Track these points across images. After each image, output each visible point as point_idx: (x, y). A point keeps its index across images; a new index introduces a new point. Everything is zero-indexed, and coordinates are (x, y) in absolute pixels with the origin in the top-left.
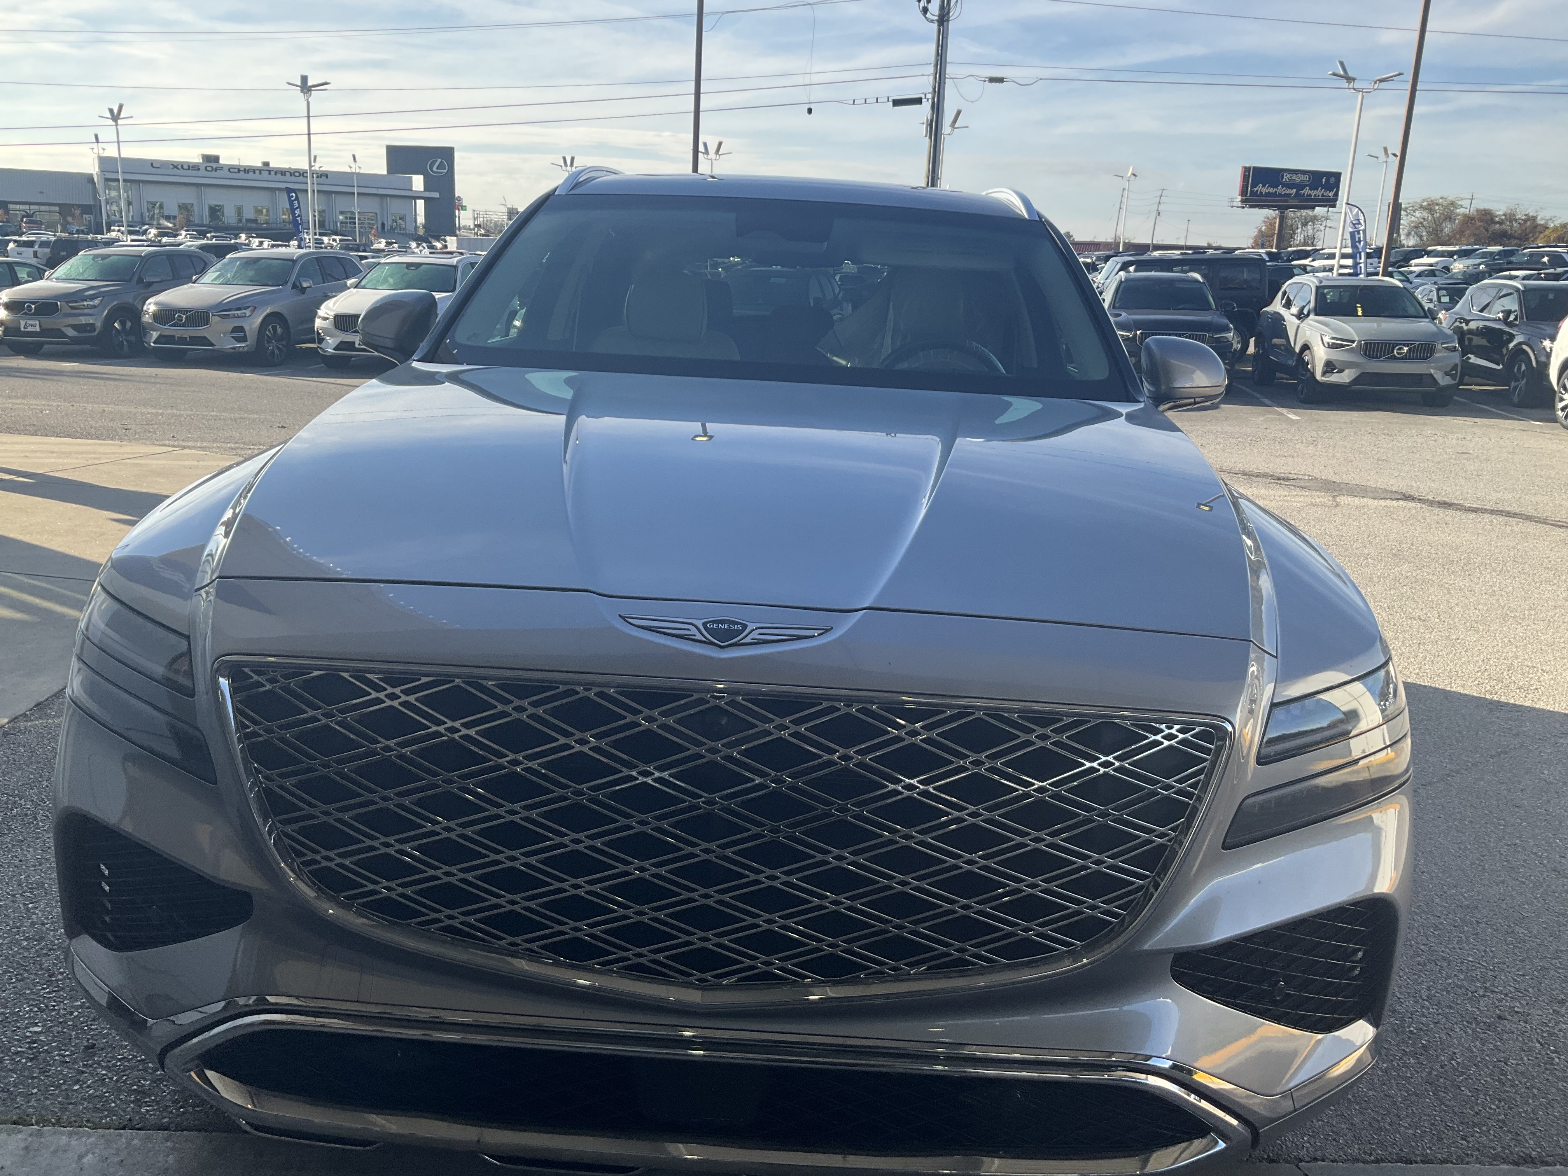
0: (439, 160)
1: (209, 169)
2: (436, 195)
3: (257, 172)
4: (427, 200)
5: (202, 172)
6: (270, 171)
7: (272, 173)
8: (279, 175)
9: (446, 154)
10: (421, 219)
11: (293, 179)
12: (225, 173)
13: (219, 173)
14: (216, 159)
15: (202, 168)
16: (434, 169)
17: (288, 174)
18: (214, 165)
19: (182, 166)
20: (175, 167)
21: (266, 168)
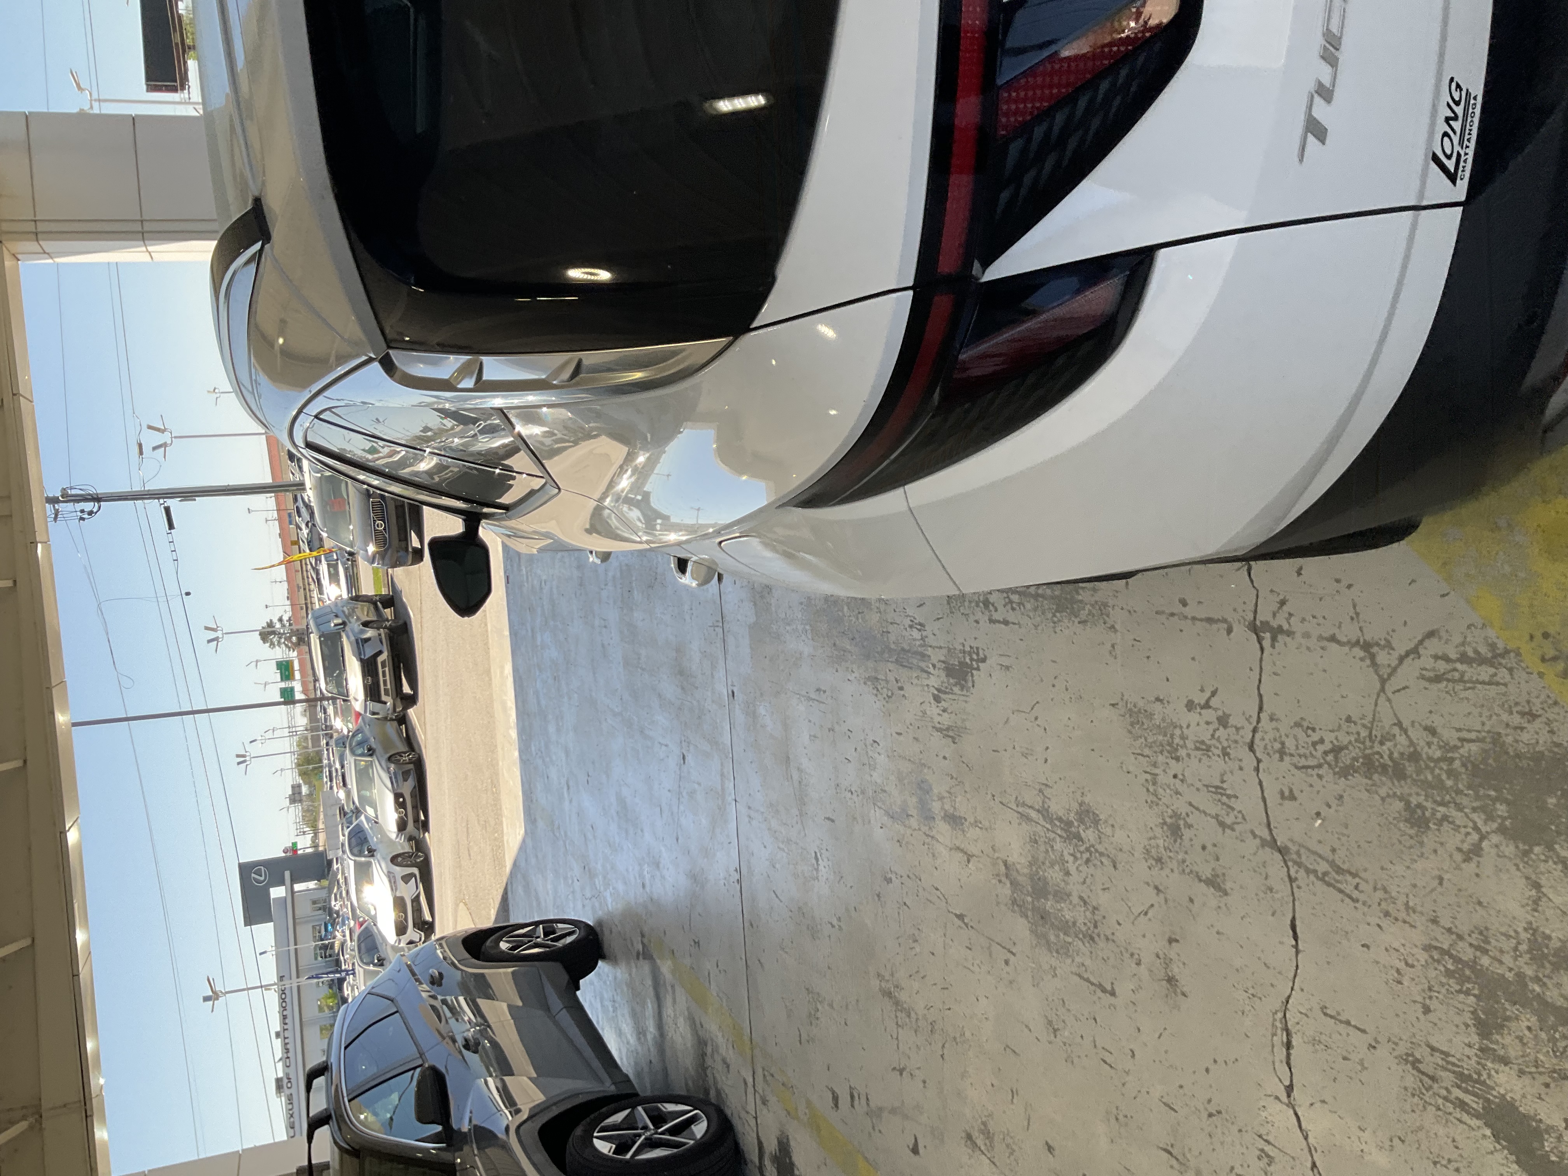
0: (253, 875)
1: (289, 1085)
2: (287, 874)
3: (287, 1041)
4: (294, 880)
5: (293, 1091)
6: (285, 1030)
7: (286, 1027)
8: (287, 1021)
9: (246, 870)
10: (312, 885)
11: (289, 1008)
12: (292, 1071)
13: (292, 1076)
14: (279, 1081)
15: (288, 1092)
16: (262, 878)
17: (285, 1013)
18: (285, 1081)
19: (290, 1110)
20: (292, 1116)
21: (282, 1034)
